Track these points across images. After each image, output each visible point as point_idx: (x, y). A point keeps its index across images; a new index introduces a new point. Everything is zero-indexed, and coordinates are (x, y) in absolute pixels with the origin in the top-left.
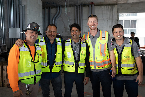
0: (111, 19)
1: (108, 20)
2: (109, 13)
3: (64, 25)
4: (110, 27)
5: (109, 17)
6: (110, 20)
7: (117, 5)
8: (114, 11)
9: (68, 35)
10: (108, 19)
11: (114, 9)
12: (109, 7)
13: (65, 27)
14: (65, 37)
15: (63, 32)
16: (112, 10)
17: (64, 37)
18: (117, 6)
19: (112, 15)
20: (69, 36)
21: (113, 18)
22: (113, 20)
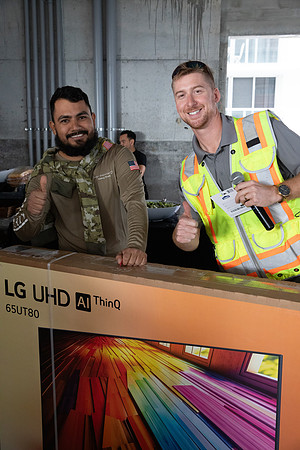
5: (183, 52)
10: (180, 60)
11: (206, 14)
12: (186, 4)
18: (220, 2)
19: (197, 43)
21: (203, 57)
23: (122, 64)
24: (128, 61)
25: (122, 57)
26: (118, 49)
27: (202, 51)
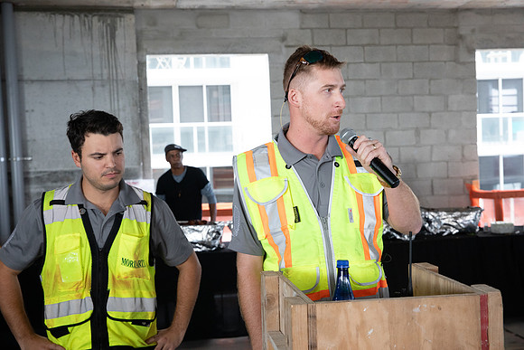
0: (112, 82)
2: (96, 52)
5: (97, 71)
6: (103, 86)
7: (132, 16)
8: (119, 42)
10: (94, 80)
11: (119, 32)
12: (96, 22)
16: (113, 37)
18: (133, 21)
19: (112, 62)
21: (120, 77)
22: (120, 87)
23: (26, 86)
24: (32, 81)
25: (26, 78)
26: (19, 69)
27: (119, 71)
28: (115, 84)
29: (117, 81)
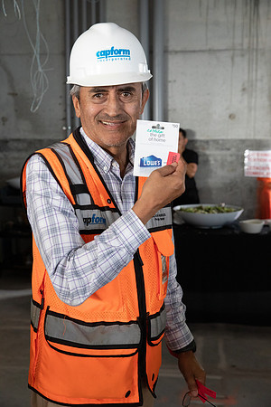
0: (252, 51)
1: (233, 59)
2: (239, 21)
3: (11, 81)
4: (244, 90)
5: (238, 41)
6: (243, 55)
9: (30, 136)
10: (234, 50)
13: (14, 95)
14: (16, 144)
15: (4, 120)
16: (257, 3)
17: (11, 145)
19: (253, 30)
20: (38, 137)
21: (260, 46)
22: (259, 56)
23: (170, 57)
24: (176, 52)
25: (170, 49)
26: (165, 40)
27: (260, 40)
28: (255, 54)
29: (257, 50)
